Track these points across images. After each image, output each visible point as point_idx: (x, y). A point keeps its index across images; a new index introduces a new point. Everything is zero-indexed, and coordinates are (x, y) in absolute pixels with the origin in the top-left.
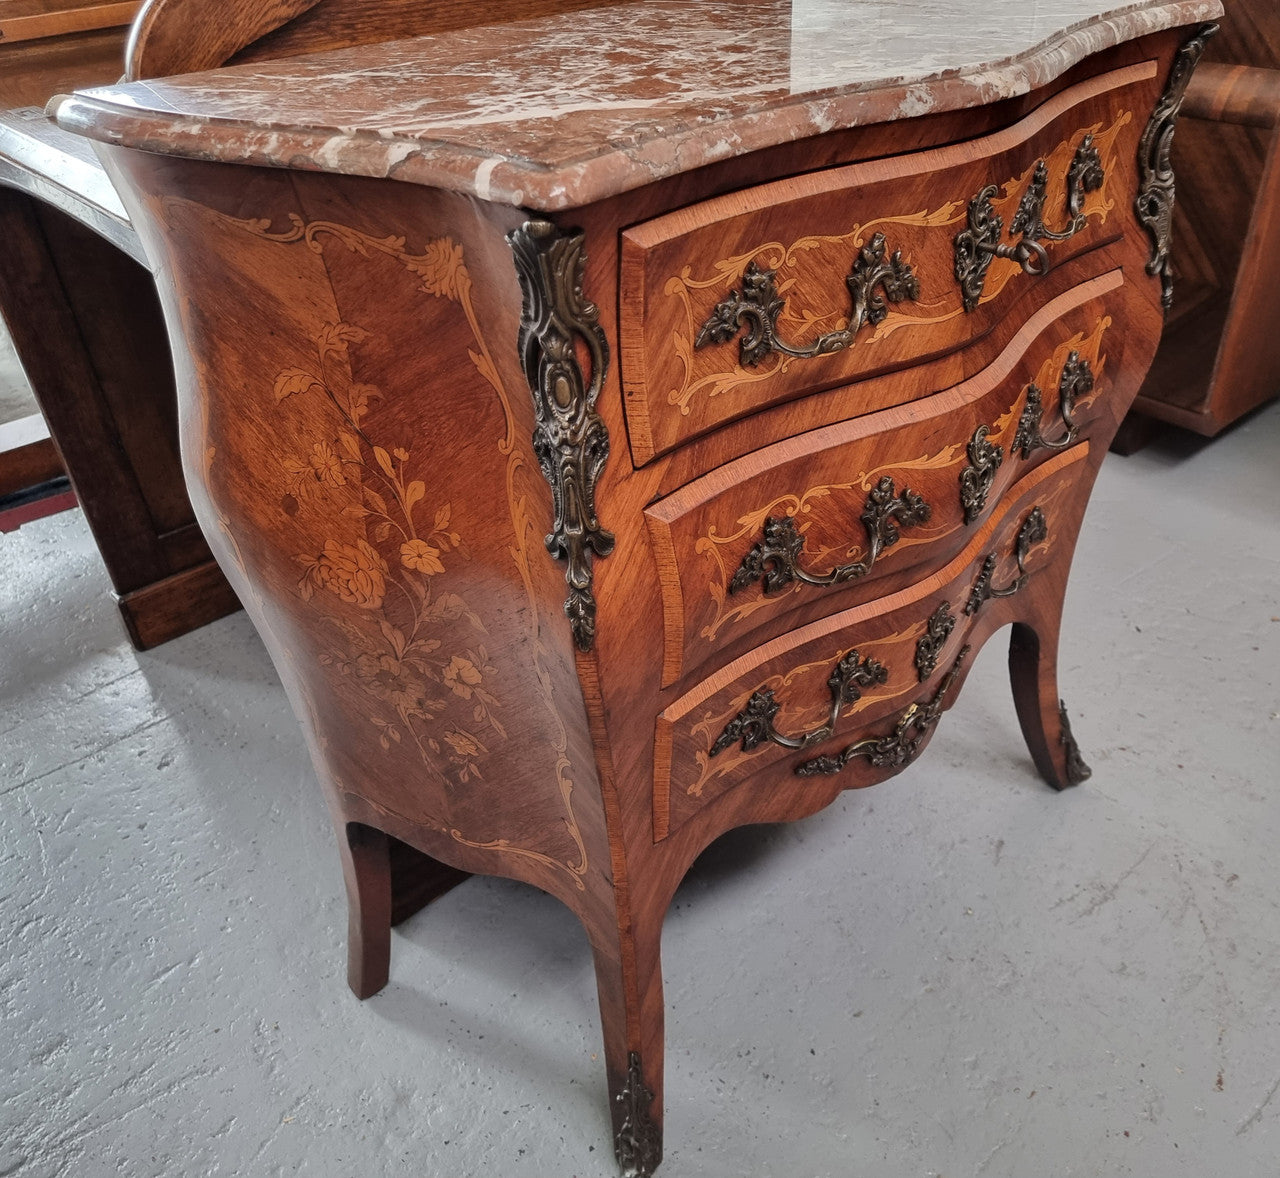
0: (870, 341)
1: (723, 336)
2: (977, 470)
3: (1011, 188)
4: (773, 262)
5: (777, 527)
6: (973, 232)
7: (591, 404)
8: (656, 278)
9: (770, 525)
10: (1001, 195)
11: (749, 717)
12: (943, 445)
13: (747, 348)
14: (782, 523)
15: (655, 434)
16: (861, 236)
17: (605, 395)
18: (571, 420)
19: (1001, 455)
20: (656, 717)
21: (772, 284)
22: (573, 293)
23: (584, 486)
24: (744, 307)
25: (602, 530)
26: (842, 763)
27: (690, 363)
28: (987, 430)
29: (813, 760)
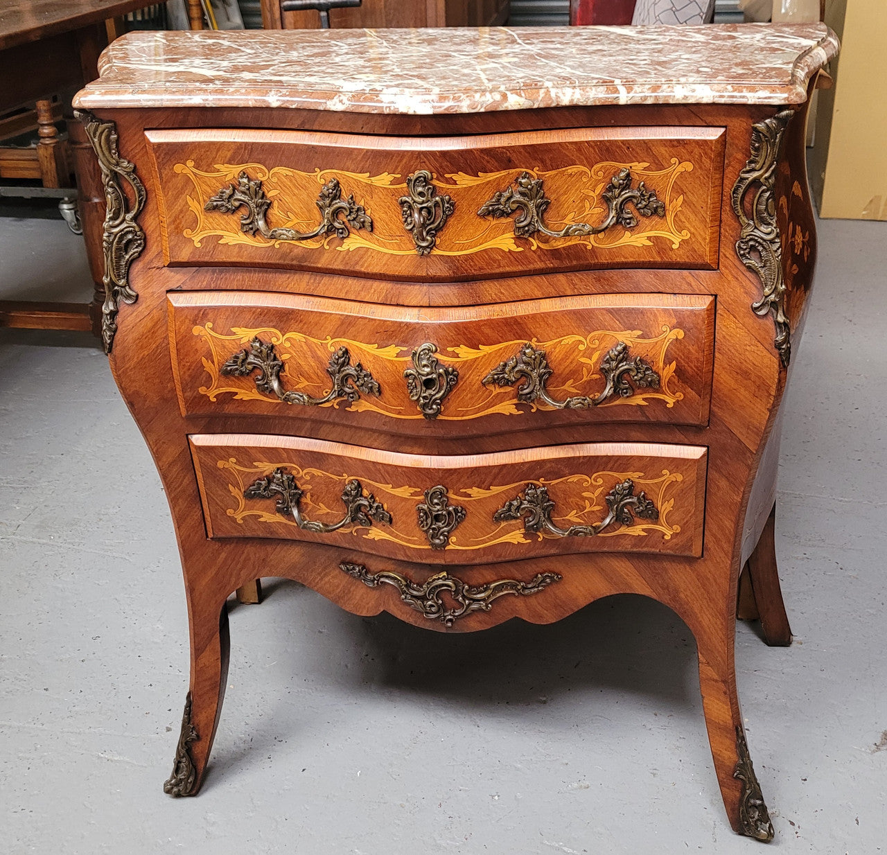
1: (224, 209)
2: (419, 374)
3: (464, 180)
4: (260, 175)
5: (258, 345)
6: (413, 199)
7: (129, 216)
8: (165, 160)
9: (254, 341)
10: (448, 181)
11: (274, 485)
12: (390, 343)
13: (244, 222)
14: (261, 344)
15: (171, 249)
16: (322, 178)
17: (147, 216)
18: (111, 219)
19: (457, 376)
20: (187, 435)
21: (257, 189)
22: (110, 152)
23: (116, 258)
24: (238, 196)
25: (130, 288)
26: (376, 582)
27: (202, 218)
28: (434, 348)
29: (353, 564)
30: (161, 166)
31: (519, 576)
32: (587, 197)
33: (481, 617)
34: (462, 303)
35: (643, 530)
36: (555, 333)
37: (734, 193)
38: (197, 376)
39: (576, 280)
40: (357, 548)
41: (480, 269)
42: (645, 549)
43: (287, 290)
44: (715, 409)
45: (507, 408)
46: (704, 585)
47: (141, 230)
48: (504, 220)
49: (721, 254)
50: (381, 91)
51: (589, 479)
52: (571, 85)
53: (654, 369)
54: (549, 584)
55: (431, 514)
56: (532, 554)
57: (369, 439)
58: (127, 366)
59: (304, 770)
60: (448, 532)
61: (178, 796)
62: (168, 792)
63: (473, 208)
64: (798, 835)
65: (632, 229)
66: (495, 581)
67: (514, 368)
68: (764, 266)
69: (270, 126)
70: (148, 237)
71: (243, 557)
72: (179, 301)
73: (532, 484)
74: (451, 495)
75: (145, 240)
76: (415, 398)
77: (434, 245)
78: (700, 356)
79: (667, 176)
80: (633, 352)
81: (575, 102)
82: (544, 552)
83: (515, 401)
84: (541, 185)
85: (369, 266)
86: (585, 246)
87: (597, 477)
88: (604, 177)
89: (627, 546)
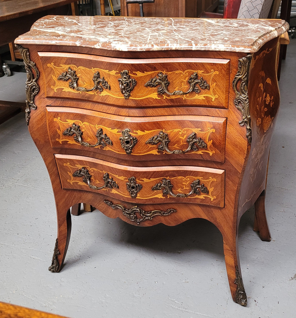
0: (100, 95)
1: (63, 79)
2: (124, 139)
3: (139, 74)
4: (75, 69)
5: (74, 126)
6: (122, 80)
7: (34, 80)
8: (44, 62)
9: (73, 124)
10: (134, 74)
11: (82, 173)
12: (115, 128)
13: (70, 84)
14: (76, 125)
15: (47, 92)
16: (94, 71)
17: (40, 81)
18: (28, 81)
19: (137, 140)
20: (54, 154)
21: (74, 73)
22: (27, 59)
23: (29, 94)
24: (68, 75)
25: (34, 104)
26: (115, 207)
27: (57, 82)
28: (129, 131)
29: (108, 201)
30: (43, 64)
31: (162, 209)
32: (182, 82)
33: (149, 222)
34: (139, 116)
35: (204, 197)
36: (171, 128)
37: (233, 82)
38: (55, 135)
39: (179, 110)
40: (109, 196)
41: (146, 104)
42: (205, 204)
43: (85, 108)
44: (227, 157)
45: (155, 152)
46: (225, 217)
47: (38, 85)
48: (154, 88)
49: (229, 103)
50: (112, 42)
51: (184, 178)
52: (176, 43)
53: (205, 142)
54: (172, 213)
55: (131, 186)
56: (166, 202)
57: (111, 159)
58: (34, 130)
59: (95, 268)
60: (137, 193)
61: (53, 272)
62: (50, 270)
63: (143, 83)
64: (256, 305)
65: (198, 93)
66: (153, 210)
67: (156, 139)
68: (243, 109)
69: (78, 52)
70: (40, 88)
71: (74, 196)
72: (50, 109)
73: (165, 178)
74: (137, 180)
75: (39, 88)
76: (123, 147)
77: (130, 95)
78: (220, 138)
79: (210, 76)
80: (198, 136)
81: (177, 49)
82: (170, 202)
83: (157, 150)
84: (166, 77)
85: (109, 101)
86: (182, 98)
87: (187, 178)
88: (188, 75)
89: (198, 202)
